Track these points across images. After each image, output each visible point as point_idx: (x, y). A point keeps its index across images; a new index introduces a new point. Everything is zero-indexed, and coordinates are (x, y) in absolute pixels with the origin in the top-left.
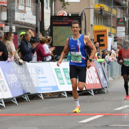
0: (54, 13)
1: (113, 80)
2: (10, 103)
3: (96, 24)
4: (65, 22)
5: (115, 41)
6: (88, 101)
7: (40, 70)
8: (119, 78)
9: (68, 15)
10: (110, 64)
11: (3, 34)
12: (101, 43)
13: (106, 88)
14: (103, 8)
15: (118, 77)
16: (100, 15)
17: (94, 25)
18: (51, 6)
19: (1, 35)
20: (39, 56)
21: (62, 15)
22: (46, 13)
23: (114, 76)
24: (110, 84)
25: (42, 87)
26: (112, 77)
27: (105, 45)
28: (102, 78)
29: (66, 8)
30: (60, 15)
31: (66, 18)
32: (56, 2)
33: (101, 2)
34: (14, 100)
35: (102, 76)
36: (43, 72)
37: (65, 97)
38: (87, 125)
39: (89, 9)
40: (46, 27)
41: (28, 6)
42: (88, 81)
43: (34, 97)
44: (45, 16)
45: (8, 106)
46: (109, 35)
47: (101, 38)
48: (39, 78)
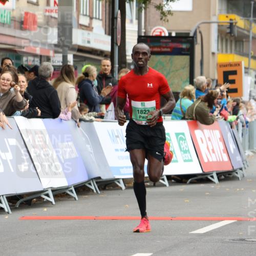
0: (143, 31)
1: (253, 156)
2: (64, 196)
3: (222, 52)
4: (164, 48)
6: (207, 194)
7: (117, 137)
9: (170, 34)
10: (247, 126)
11: (52, 69)
12: (231, 86)
13: (241, 169)
14: (234, 21)
16: (229, 35)
17: (218, 54)
18: (139, 18)
19: (48, 72)
21: (158, 34)
22: (129, 30)
24: (248, 163)
25: (122, 168)
26: (252, 150)
27: (239, 91)
28: (232, 152)
29: (168, 21)
30: (155, 34)
31: (165, 39)
32: (148, 10)
33: (231, 11)
34: (71, 191)
35: (232, 147)
37: (165, 186)
38: (206, 238)
39: (209, 23)
40: (129, 56)
41: (96, 18)
42: (207, 158)
43: (108, 185)
44: (127, 37)
45: (61, 202)
46: (246, 73)
47: (231, 77)
48: (117, 150)
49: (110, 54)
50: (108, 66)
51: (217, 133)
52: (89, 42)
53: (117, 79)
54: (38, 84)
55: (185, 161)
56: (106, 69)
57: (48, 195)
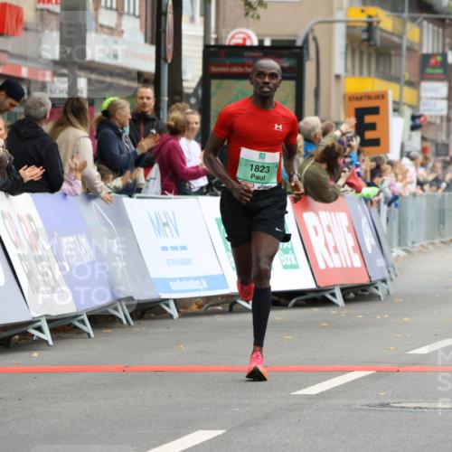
0: (213, 36)
1: (405, 257)
2: (69, 330)
3: (353, 73)
4: (249, 66)
5: (414, 128)
6: (324, 324)
7: (166, 224)
8: (425, 250)
9: (261, 41)
10: (396, 206)
11: (49, 105)
12: (369, 135)
13: (384, 281)
14: (374, 19)
15: (422, 246)
16: (366, 43)
17: (346, 77)
18: (206, 14)
19: (42, 109)
20: (167, 178)
21: (240, 41)
22: (188, 35)
23: (410, 244)
24: (397, 270)
25: (174, 280)
26: (404, 248)
27: (382, 142)
28: (370, 250)
29: (258, 17)
30: (234, 42)
31: (253, 52)
34: (82, 322)
35: (369, 242)
36: (177, 231)
38: (321, 403)
39: (332, 22)
40: (187, 81)
41: (129, 14)
43: (148, 311)
44: (184, 47)
45: (63, 341)
46: (395, 110)
47: (369, 119)
48: (164, 249)
49: (153, 78)
50: (148, 98)
51: (342, 218)
52: (116, 56)
53: (165, 121)
54: (23, 130)
55: (286, 267)
56: (144, 103)
57: (40, 329)
